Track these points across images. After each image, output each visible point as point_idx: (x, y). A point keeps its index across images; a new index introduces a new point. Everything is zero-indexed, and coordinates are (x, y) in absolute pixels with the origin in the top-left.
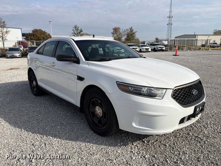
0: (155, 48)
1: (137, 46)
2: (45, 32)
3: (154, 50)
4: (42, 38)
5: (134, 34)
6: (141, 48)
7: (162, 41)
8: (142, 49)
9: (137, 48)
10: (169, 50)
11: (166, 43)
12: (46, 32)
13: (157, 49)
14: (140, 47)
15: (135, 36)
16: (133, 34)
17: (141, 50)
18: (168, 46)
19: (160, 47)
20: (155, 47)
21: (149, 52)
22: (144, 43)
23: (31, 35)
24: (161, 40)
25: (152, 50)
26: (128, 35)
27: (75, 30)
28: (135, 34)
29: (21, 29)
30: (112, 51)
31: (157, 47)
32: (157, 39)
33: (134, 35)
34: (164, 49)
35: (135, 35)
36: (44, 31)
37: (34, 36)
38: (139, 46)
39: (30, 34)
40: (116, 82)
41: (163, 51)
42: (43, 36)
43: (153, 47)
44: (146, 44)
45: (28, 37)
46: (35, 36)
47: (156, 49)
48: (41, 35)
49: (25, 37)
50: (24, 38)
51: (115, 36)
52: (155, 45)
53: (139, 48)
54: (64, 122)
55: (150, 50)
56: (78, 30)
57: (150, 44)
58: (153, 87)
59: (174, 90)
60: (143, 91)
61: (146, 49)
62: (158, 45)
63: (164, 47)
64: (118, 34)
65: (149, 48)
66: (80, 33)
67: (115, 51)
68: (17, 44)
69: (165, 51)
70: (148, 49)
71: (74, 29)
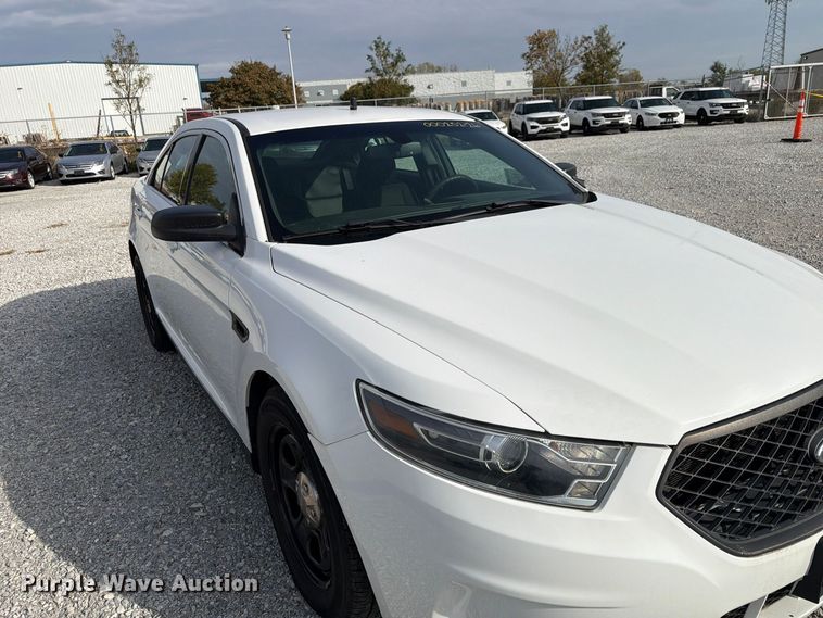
0: (702, 111)
1: (625, 106)
2: (274, 70)
3: (701, 119)
4: (266, 96)
5: (613, 52)
6: (642, 111)
7: (737, 74)
8: (644, 117)
9: (624, 114)
10: (766, 117)
11: (755, 83)
12: (277, 71)
13: (712, 112)
14: (637, 107)
15: (618, 62)
16: (608, 53)
17: (640, 119)
18: (765, 95)
19: (725, 106)
20: (705, 104)
21: (679, 126)
22: (656, 89)
23: (228, 86)
24: (736, 72)
25: (688, 118)
26: (589, 61)
27: (375, 58)
28: (617, 54)
29: (197, 66)
30: (520, 128)
31: (711, 105)
32: (716, 68)
33: (612, 60)
34: (745, 110)
35: (617, 58)
36: (271, 67)
37: (236, 90)
38: (634, 106)
39: (223, 84)
40: (359, 381)
41: (740, 119)
42: (268, 87)
43: (695, 106)
44: (664, 95)
45: (218, 95)
46: (241, 90)
47: (709, 115)
48: (259, 83)
49: (207, 95)
50: (206, 99)
51: (536, 67)
52: (702, 96)
53: (634, 110)
54: (200, 505)
55: (681, 119)
56: (386, 55)
57: (683, 91)
58: (546, 435)
59: (679, 450)
60: (488, 455)
61: (662, 115)
62: (719, 94)
63: (743, 104)
64: (548, 60)
65: (679, 110)
66: (394, 65)
67: (533, 127)
68: (181, 120)
69: (751, 119)
70: (674, 115)
71: (373, 54)
